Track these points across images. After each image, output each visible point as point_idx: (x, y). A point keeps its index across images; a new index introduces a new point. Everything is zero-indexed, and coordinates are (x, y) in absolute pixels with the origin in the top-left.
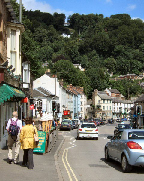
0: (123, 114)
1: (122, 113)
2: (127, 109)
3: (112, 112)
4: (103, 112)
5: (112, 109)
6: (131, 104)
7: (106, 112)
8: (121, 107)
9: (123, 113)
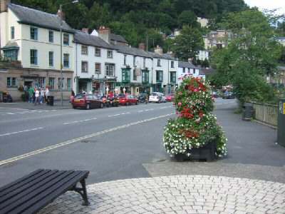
0: (118, 84)
1: (115, 80)
2: (132, 71)
3: (74, 75)
4: (26, 74)
5: (75, 66)
6: (145, 58)
7: (43, 74)
8: (110, 61)
9: (119, 80)
